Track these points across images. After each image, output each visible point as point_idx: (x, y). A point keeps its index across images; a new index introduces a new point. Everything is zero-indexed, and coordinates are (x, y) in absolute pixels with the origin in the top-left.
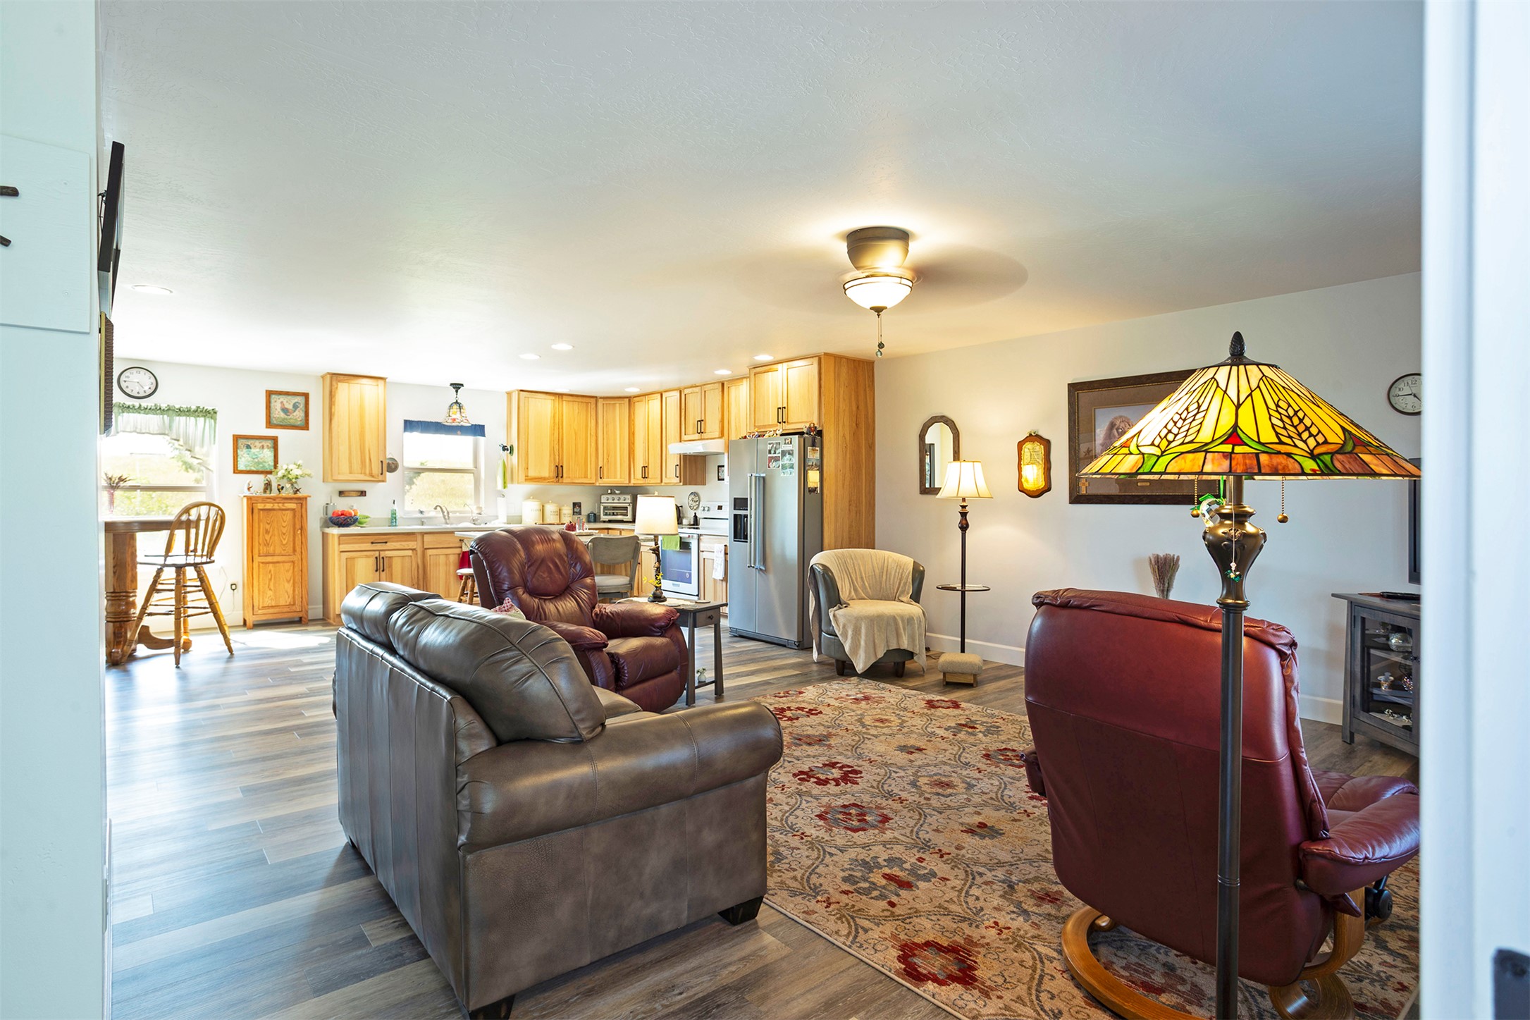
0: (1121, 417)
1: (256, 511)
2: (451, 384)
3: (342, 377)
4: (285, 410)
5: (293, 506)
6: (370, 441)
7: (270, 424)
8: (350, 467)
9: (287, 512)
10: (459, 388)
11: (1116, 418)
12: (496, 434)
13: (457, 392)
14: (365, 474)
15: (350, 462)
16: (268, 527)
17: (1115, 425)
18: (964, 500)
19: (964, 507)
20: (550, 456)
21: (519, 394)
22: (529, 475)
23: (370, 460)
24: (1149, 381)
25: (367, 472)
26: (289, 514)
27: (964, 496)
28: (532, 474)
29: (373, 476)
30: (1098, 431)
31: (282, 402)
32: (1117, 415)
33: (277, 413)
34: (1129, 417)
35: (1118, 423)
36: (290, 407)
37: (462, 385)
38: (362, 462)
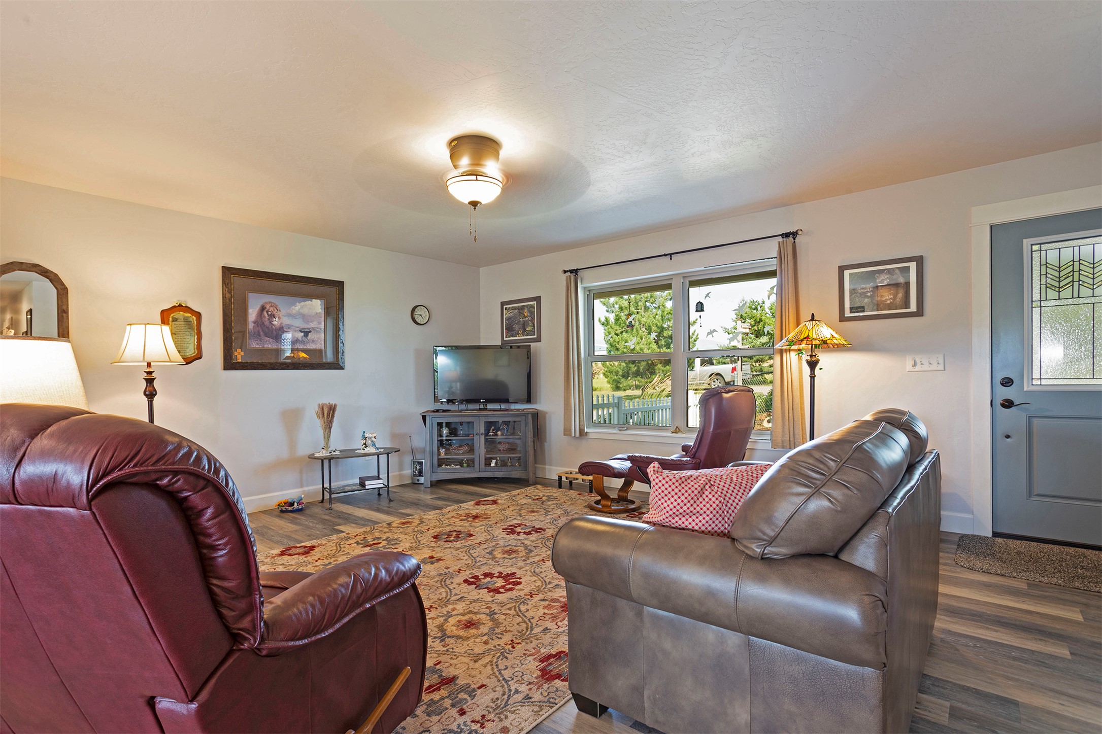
0: (270, 302)
11: (266, 303)
17: (266, 308)
18: (149, 365)
19: (150, 373)
24: (294, 280)
27: (149, 360)
30: (250, 311)
32: (267, 300)
34: (277, 304)
35: (268, 307)
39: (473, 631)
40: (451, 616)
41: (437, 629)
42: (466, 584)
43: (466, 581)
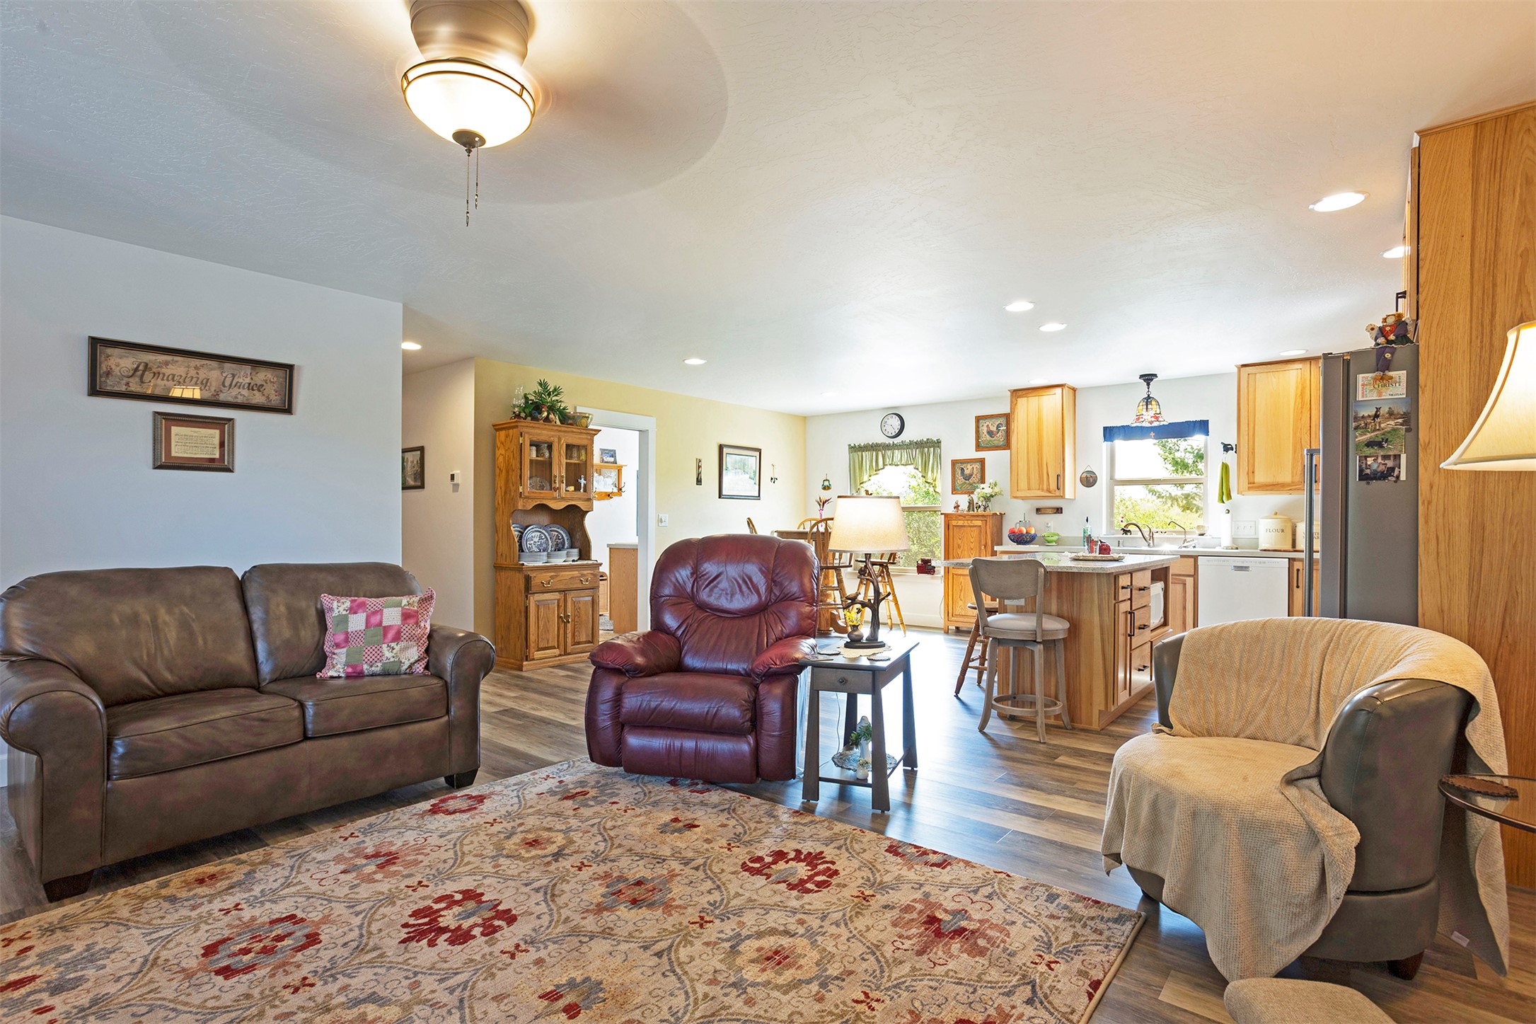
1: (951, 527)
2: (1141, 376)
3: (1020, 393)
4: (990, 433)
5: (979, 523)
6: (1049, 455)
7: (979, 447)
8: (1029, 483)
9: (974, 528)
10: (1152, 380)
12: (1224, 429)
13: (1148, 384)
14: (1043, 490)
15: (1029, 479)
16: (960, 542)
20: (1295, 452)
21: (1239, 371)
22: (1256, 481)
23: (1048, 475)
25: (1045, 488)
26: (976, 531)
28: (1260, 478)
29: (1050, 492)
31: (988, 426)
33: (985, 437)
36: (994, 429)
37: (1155, 375)
38: (1039, 477)
39: (531, 836)
40: (554, 855)
41: (575, 839)
42: (514, 912)
43: (511, 919)
